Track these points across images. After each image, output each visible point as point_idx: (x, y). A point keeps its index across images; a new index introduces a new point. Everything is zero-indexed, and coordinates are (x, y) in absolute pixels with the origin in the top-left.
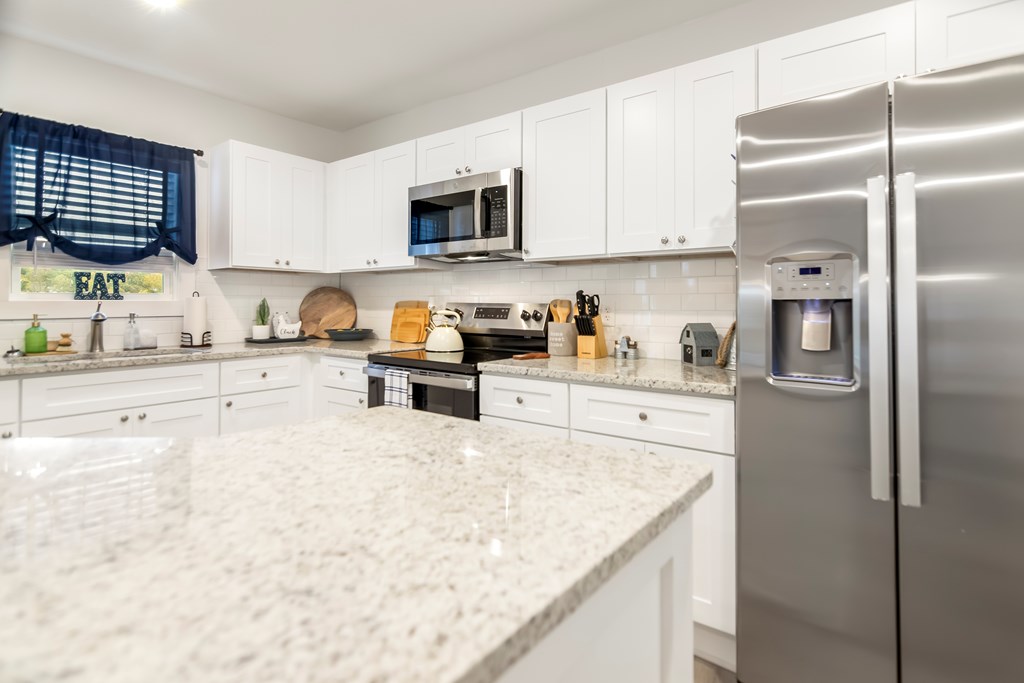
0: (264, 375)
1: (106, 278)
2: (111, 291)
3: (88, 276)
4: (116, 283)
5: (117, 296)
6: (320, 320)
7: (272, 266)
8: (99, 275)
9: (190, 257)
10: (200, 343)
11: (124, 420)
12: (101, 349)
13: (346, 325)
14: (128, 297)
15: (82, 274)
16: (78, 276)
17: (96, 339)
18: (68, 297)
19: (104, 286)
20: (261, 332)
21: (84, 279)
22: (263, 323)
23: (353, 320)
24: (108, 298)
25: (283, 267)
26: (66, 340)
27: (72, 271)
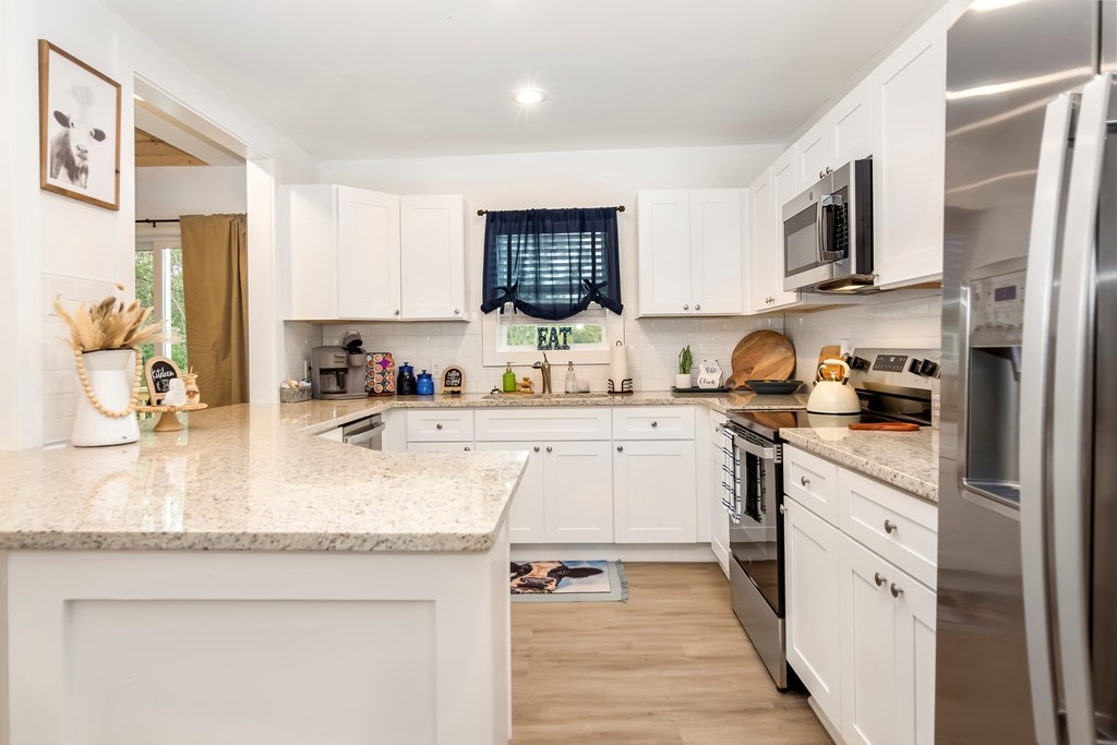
0: (654, 425)
1: (558, 331)
2: (561, 343)
3: (546, 330)
4: (565, 336)
5: (566, 347)
6: (752, 369)
7: (681, 312)
8: (553, 329)
9: (617, 308)
10: (620, 390)
11: (537, 450)
12: (550, 391)
13: (781, 375)
14: (574, 348)
15: (542, 330)
16: (540, 330)
17: (547, 383)
18: (534, 348)
19: (556, 338)
20: (683, 381)
21: (544, 333)
22: (685, 372)
23: (790, 369)
24: (559, 348)
25: (692, 311)
26: (526, 383)
27: (536, 326)
